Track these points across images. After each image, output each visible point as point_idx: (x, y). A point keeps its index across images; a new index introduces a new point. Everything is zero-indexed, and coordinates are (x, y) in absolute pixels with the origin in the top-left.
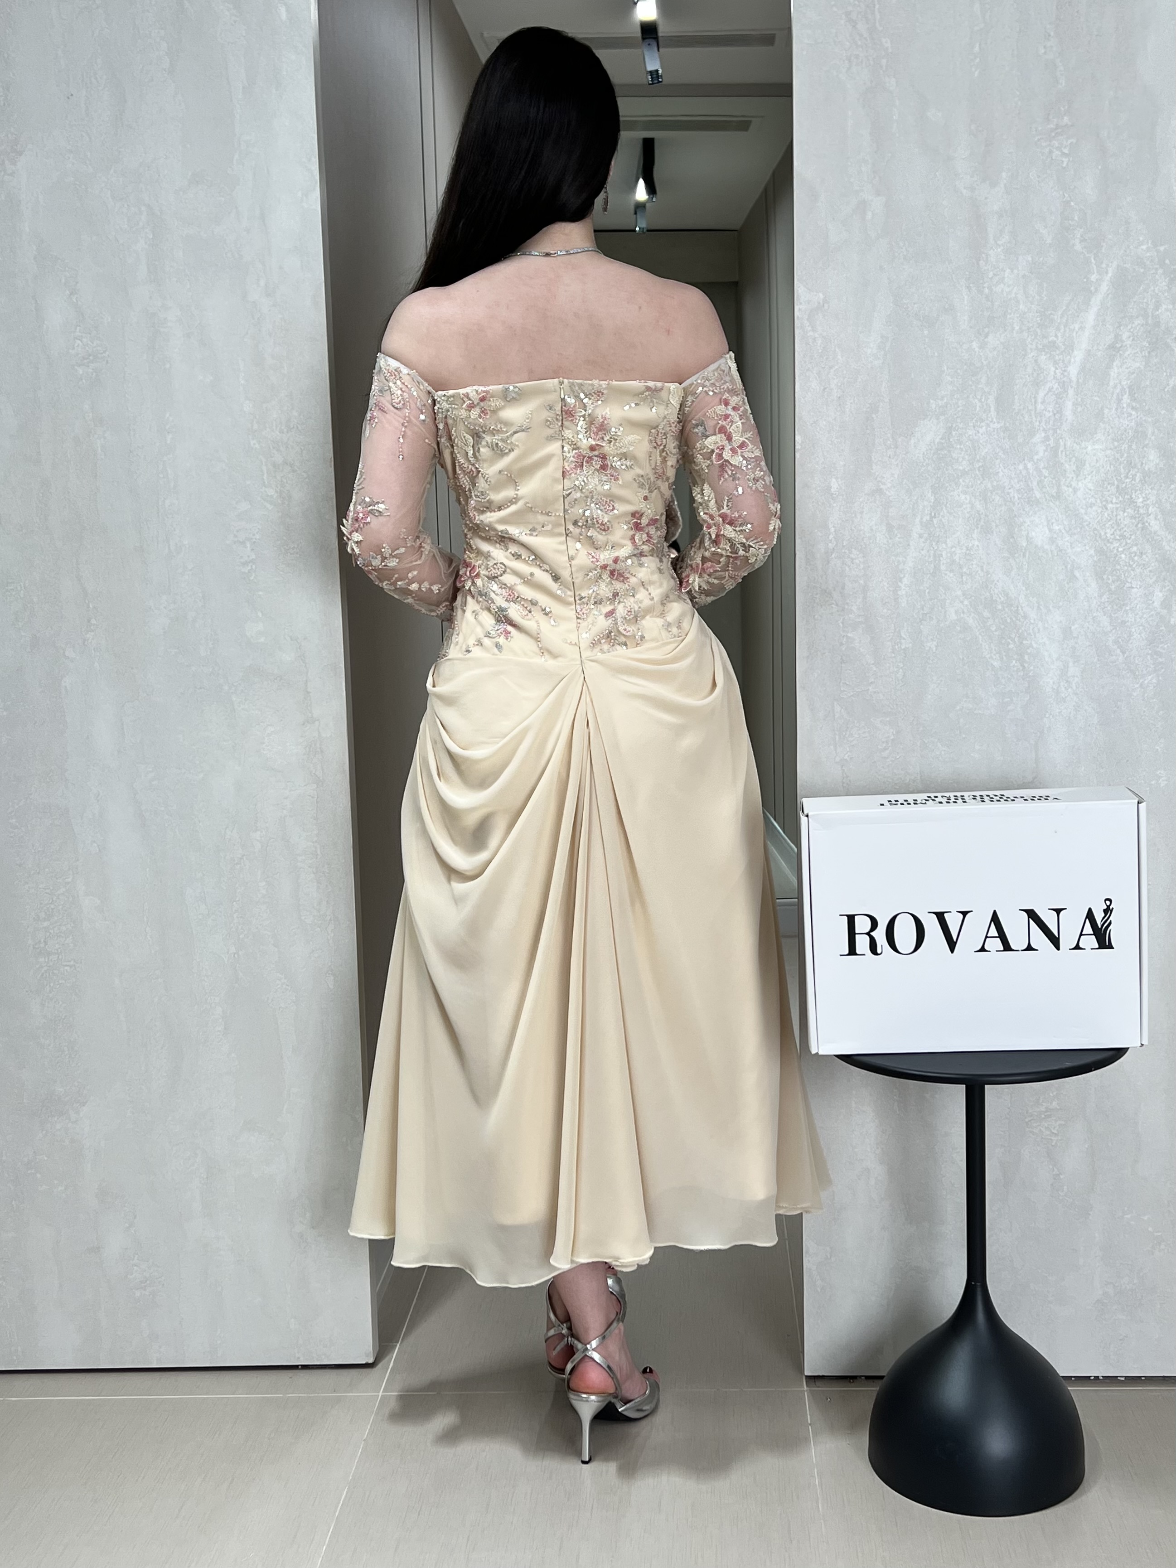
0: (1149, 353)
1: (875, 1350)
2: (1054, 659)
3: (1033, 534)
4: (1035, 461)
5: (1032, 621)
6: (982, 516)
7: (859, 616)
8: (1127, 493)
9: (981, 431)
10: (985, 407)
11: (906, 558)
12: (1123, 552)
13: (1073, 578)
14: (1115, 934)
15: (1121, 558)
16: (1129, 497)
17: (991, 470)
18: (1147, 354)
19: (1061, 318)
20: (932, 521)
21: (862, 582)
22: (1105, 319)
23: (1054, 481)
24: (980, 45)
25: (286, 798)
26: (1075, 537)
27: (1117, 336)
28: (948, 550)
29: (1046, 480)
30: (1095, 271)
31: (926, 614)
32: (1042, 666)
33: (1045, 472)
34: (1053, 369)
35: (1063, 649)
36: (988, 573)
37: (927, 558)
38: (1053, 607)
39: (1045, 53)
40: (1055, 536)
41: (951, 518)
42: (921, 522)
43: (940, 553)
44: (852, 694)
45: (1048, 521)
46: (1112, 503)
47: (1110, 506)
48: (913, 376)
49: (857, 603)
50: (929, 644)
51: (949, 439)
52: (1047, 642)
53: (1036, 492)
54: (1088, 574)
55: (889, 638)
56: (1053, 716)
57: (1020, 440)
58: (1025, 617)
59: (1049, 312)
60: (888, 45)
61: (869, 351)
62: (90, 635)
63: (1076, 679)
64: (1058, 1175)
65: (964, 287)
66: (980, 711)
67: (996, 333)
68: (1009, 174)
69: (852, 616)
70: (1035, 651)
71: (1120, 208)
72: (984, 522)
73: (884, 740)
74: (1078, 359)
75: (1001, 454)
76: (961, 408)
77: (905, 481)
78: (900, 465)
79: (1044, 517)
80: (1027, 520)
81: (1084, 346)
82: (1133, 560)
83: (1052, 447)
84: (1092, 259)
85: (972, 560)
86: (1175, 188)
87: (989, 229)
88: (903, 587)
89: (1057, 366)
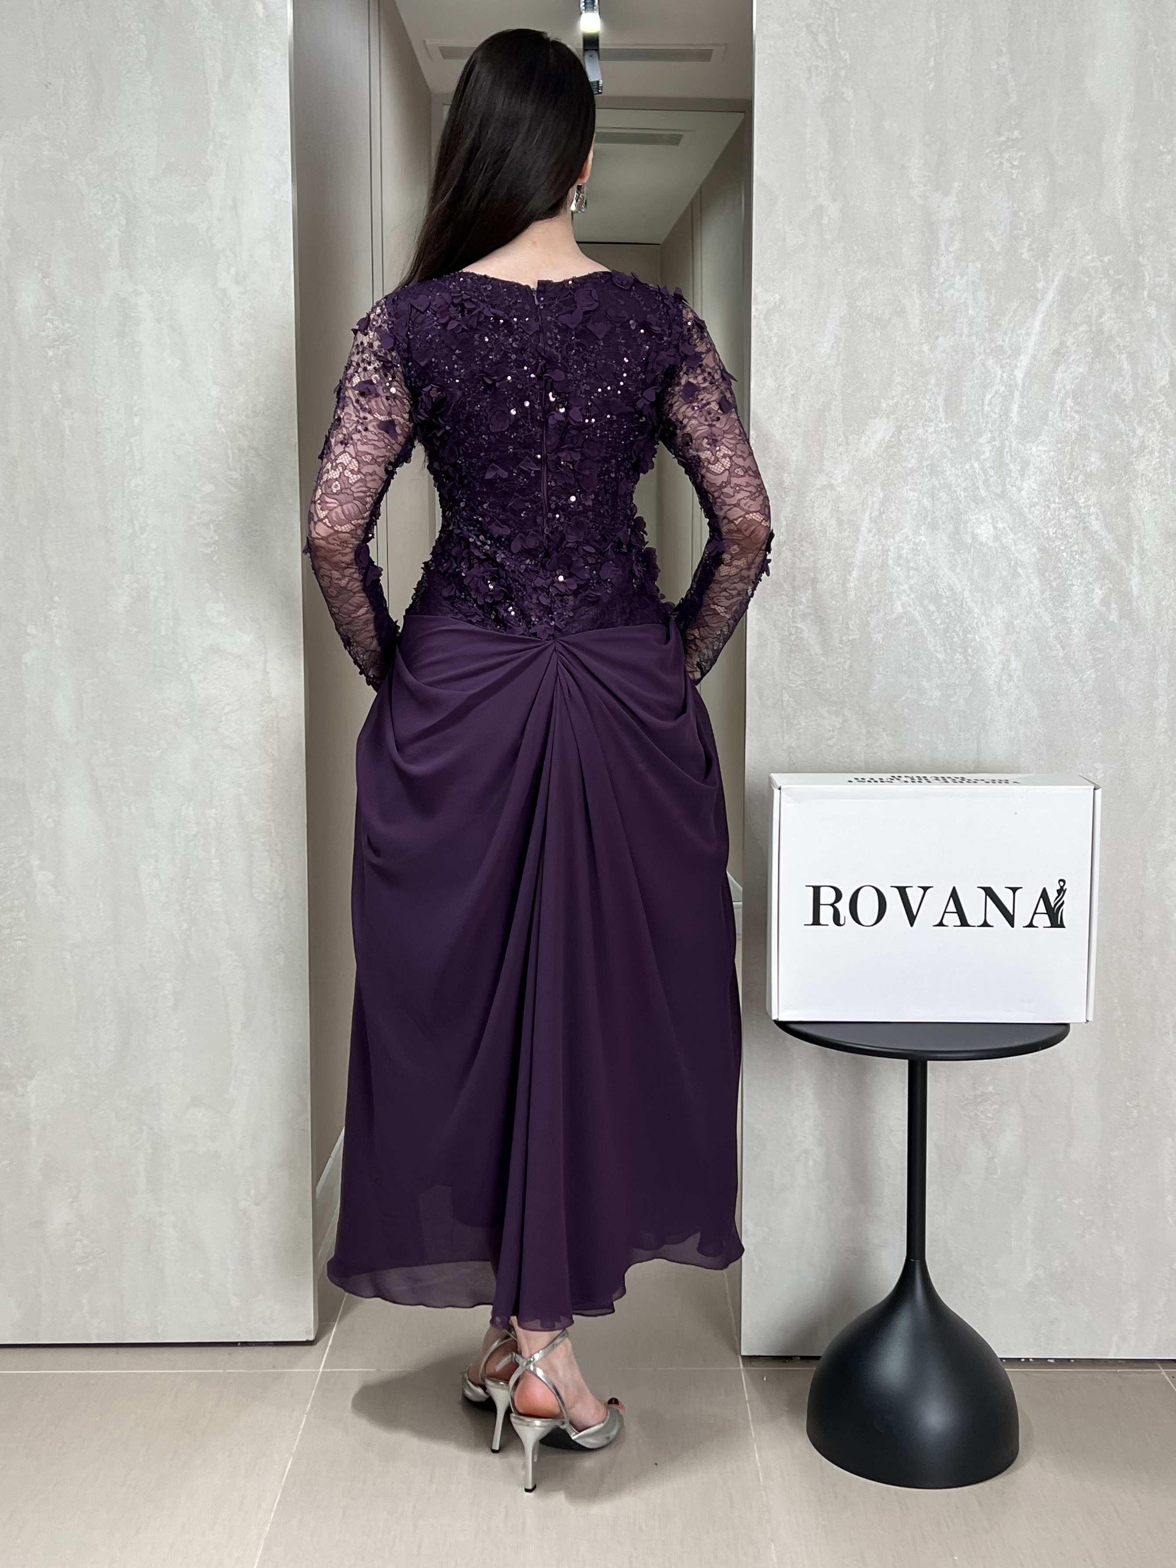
0: (1092, 358)
1: (810, 1331)
2: (997, 653)
3: (978, 530)
4: (982, 460)
5: (976, 616)
6: (930, 513)
7: (809, 607)
8: (1069, 494)
9: (930, 431)
10: (934, 407)
11: (854, 552)
12: (1064, 550)
13: (1015, 574)
14: (1068, 913)
15: (1062, 556)
16: (1071, 497)
17: (938, 469)
18: (1090, 360)
19: (1008, 323)
20: (881, 516)
21: (812, 574)
22: (1050, 325)
23: (999, 481)
24: (935, 59)
25: (242, 776)
26: (1019, 535)
27: (1062, 343)
28: (896, 545)
29: (991, 479)
30: (1042, 279)
31: (874, 607)
32: (985, 659)
33: (991, 472)
34: (1000, 372)
35: (1005, 643)
36: (934, 567)
37: (875, 552)
38: (997, 602)
39: (998, 68)
40: (999, 533)
41: (900, 514)
42: (871, 518)
43: (888, 547)
44: (800, 682)
45: (993, 519)
46: (1055, 503)
47: (1053, 505)
48: (865, 375)
49: (807, 595)
50: (876, 636)
51: (899, 438)
52: (991, 637)
53: (982, 491)
54: (1031, 571)
55: (837, 630)
56: (995, 709)
57: (967, 440)
58: (970, 611)
59: (997, 317)
60: (847, 56)
61: (823, 351)
62: (52, 613)
63: (1018, 673)
64: (993, 1159)
65: (916, 292)
66: (924, 703)
67: (946, 336)
68: (961, 184)
69: (801, 607)
70: (978, 645)
71: (1067, 219)
72: (932, 519)
73: (830, 728)
74: (1024, 364)
75: (948, 453)
76: (910, 407)
77: (855, 477)
78: (851, 461)
79: (989, 515)
80: (973, 518)
81: (1030, 351)
82: (1074, 558)
83: (998, 448)
84: (1039, 267)
85: (919, 555)
86: (1119, 202)
87: (940, 236)
88: (852, 580)
89: (1004, 370)
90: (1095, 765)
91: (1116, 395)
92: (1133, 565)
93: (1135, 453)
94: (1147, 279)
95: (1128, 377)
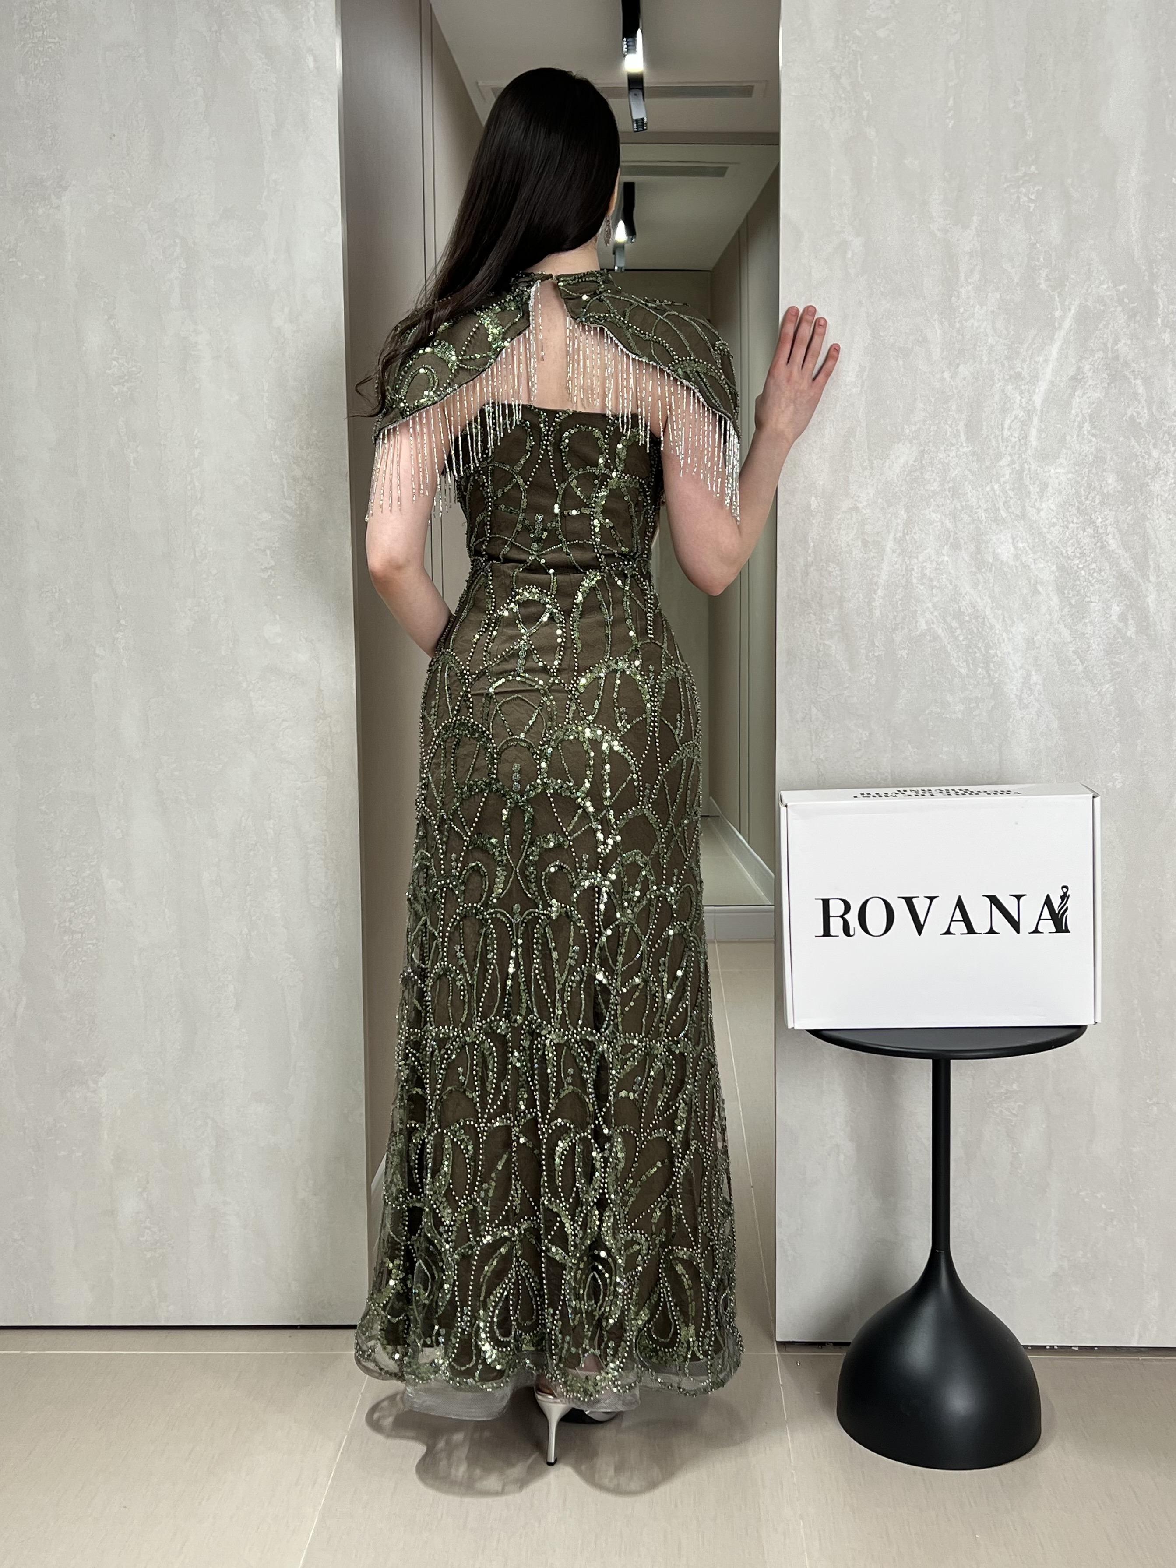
0: (1108, 384)
1: (842, 1318)
2: (1018, 668)
3: (999, 550)
4: (1002, 483)
5: (997, 632)
6: (952, 534)
7: (836, 625)
8: (1087, 514)
9: (951, 455)
10: (955, 432)
11: (879, 571)
12: (1083, 568)
13: (1036, 592)
14: (1071, 918)
15: (1081, 574)
16: (1088, 517)
17: (960, 491)
18: (1106, 385)
19: (1027, 351)
20: (905, 537)
21: (839, 593)
22: (1067, 352)
23: (1019, 502)
24: (954, 98)
25: (299, 789)
26: (1039, 554)
27: (1079, 368)
28: (920, 565)
29: (1011, 501)
30: (1059, 308)
31: (898, 624)
32: (1007, 673)
33: (1011, 494)
34: (1019, 398)
35: (1026, 659)
36: (956, 586)
37: (899, 572)
38: (1017, 619)
39: (1015, 107)
40: (1020, 553)
41: (923, 535)
42: (895, 539)
43: (911, 567)
44: (828, 697)
45: (1013, 539)
46: (1072, 522)
47: (1071, 525)
48: (888, 402)
49: (834, 613)
50: (900, 652)
51: (921, 462)
52: (1011, 652)
53: (1002, 512)
54: (1050, 588)
55: (863, 646)
56: (1016, 721)
57: (988, 463)
58: (992, 627)
59: (1016, 345)
60: (869, 97)
61: (848, 379)
62: (119, 635)
63: (1038, 687)
64: (1017, 1154)
65: (937, 321)
66: (948, 716)
67: (966, 364)
68: (980, 218)
69: (829, 625)
70: (1000, 660)
71: (1083, 250)
72: (954, 539)
73: (857, 741)
74: (1042, 389)
75: (970, 476)
76: (932, 433)
77: (880, 500)
78: (875, 485)
79: (1009, 535)
80: (993, 538)
81: (1049, 377)
82: (1092, 576)
83: (1017, 471)
84: (1056, 297)
85: (942, 574)
86: (1134, 233)
87: (960, 268)
88: (877, 599)
89: (1023, 395)
90: (1114, 775)
91: (1132, 418)
92: (1150, 582)
93: (1150, 474)
94: (1161, 307)
95: (1143, 402)
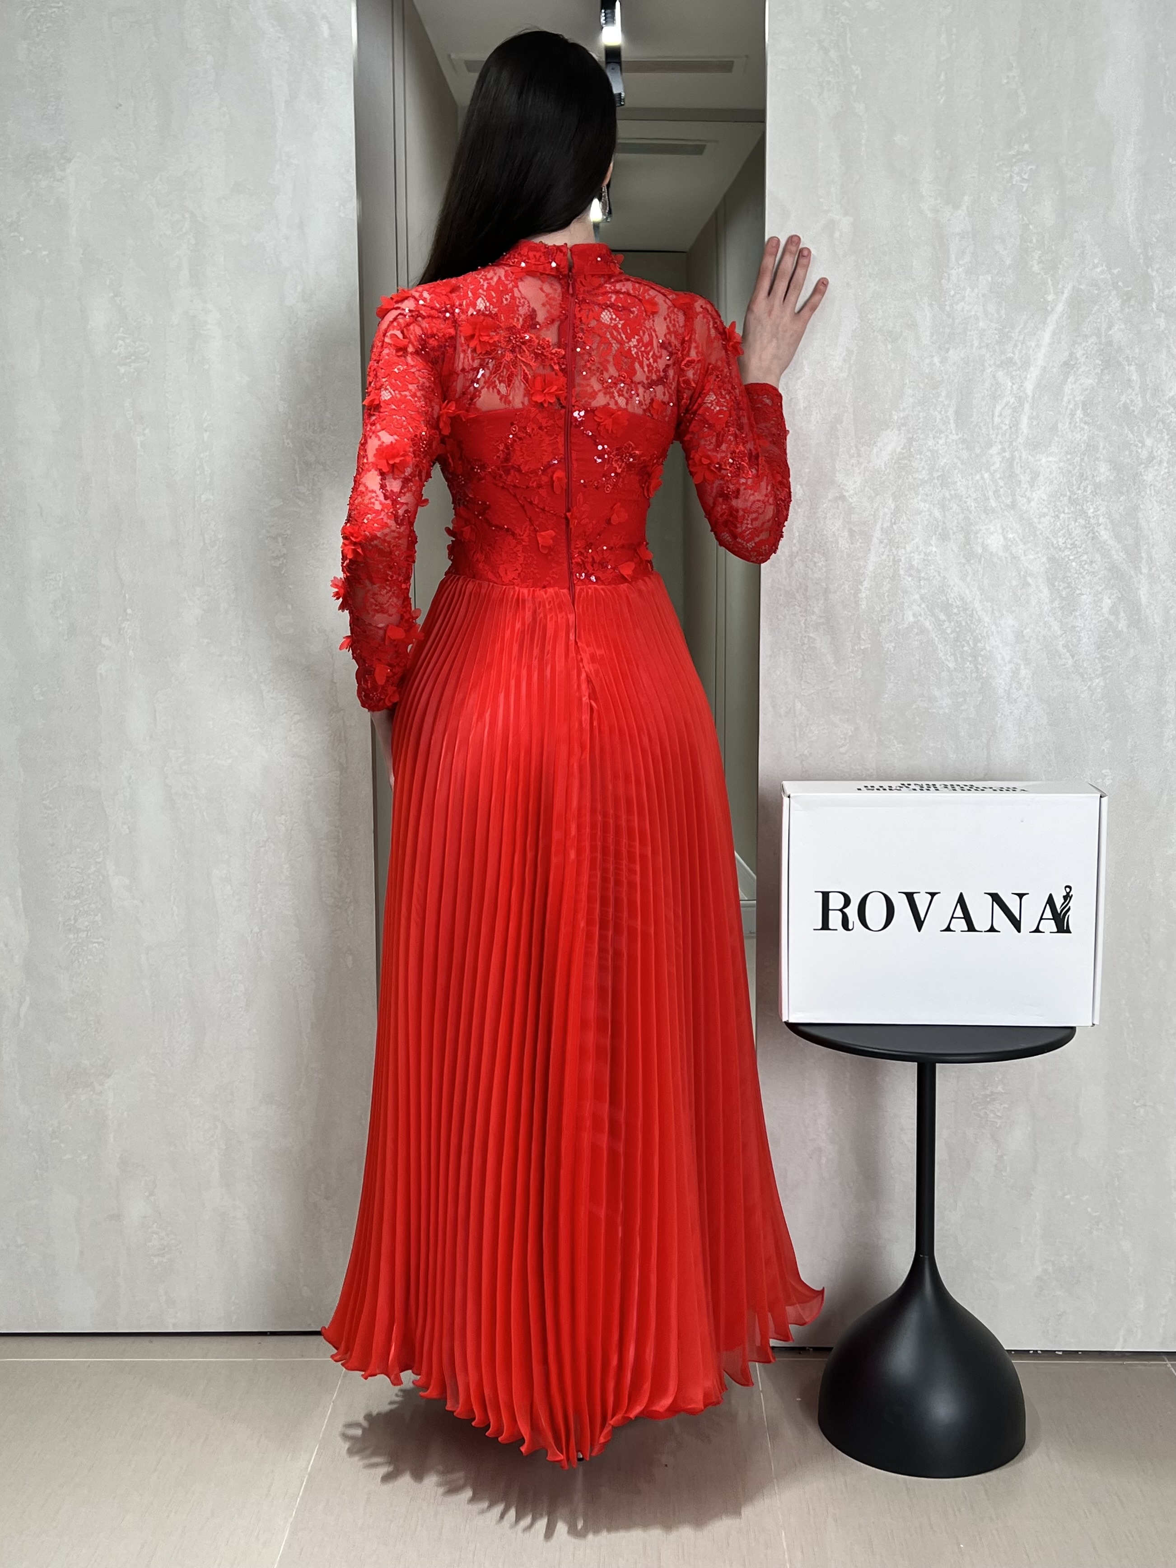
0: (1102, 370)
1: (823, 1323)
2: (1007, 661)
3: (989, 541)
4: (992, 471)
5: (986, 625)
6: (940, 524)
7: (821, 617)
8: (1079, 504)
9: (941, 442)
10: (945, 418)
11: (866, 562)
12: (1073, 560)
13: (1026, 584)
14: (1074, 919)
15: (1072, 565)
16: (1080, 508)
17: (949, 480)
18: (1099, 372)
19: (1019, 335)
20: (892, 527)
21: (824, 584)
22: (1060, 338)
23: (1009, 491)
24: (946, 74)
25: (311, 784)
26: (1029, 545)
27: (1071, 354)
28: (907, 555)
29: (1001, 490)
30: (1052, 292)
31: (885, 616)
32: (995, 667)
33: (1001, 483)
34: (1010, 384)
35: (1015, 652)
36: (944, 578)
37: (887, 563)
38: (1007, 611)
39: (1008, 83)
40: (1009, 543)
41: (911, 525)
42: (882, 528)
43: (899, 558)
44: (812, 691)
45: (1003, 529)
46: (1064, 512)
47: (1062, 515)
48: (876, 388)
49: (820, 605)
50: (887, 645)
51: (910, 449)
52: (1001, 645)
53: (991, 501)
54: (1040, 581)
55: (849, 639)
56: (1005, 716)
57: (978, 451)
58: (979, 621)
59: (1007, 330)
60: (858, 72)
61: (835, 364)
63: (1027, 681)
64: (1002, 1156)
65: (926, 304)
66: (934, 711)
67: (956, 349)
68: (971, 198)
69: (814, 617)
70: (988, 654)
71: (1077, 232)
72: (942, 529)
73: (842, 736)
74: (1034, 375)
75: (959, 465)
76: (921, 420)
77: (867, 489)
78: (862, 473)
79: (999, 525)
80: (983, 528)
81: (1040, 363)
82: (1083, 568)
83: (1008, 459)
84: (1049, 280)
85: (930, 566)
86: (1129, 214)
87: (951, 249)
88: (863, 590)
89: (1014, 381)
90: (1103, 771)
91: (1125, 406)
92: (1141, 574)
93: (1144, 463)
94: (1157, 291)
95: (1137, 388)
